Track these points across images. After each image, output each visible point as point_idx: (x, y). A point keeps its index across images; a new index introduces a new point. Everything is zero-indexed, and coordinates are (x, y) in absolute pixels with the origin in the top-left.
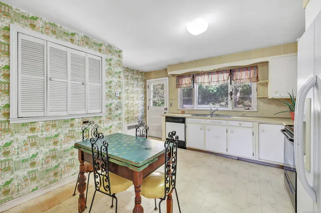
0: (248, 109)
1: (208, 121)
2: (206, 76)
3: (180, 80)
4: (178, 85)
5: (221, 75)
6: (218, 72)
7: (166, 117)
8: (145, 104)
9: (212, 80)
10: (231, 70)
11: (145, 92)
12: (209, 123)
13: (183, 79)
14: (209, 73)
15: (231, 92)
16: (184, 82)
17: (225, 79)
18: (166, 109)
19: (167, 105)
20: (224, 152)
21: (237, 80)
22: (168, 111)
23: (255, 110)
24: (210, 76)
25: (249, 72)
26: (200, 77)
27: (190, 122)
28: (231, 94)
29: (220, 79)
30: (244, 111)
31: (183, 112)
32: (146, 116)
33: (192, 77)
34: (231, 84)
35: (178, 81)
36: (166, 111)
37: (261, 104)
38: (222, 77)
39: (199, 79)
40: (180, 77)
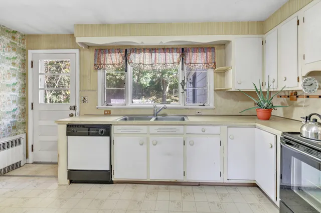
0: (204, 105)
1: (154, 129)
2: (147, 55)
3: (102, 56)
4: (98, 66)
5: (169, 55)
6: (165, 49)
7: (69, 126)
8: (24, 100)
9: (157, 62)
10: (183, 49)
11: (24, 75)
12: (156, 132)
13: (108, 56)
14: (152, 50)
15: (183, 81)
16: (109, 61)
17: (175, 61)
18: (74, 108)
19: (75, 101)
20: (180, 178)
21: (191, 64)
22: (78, 111)
23: (212, 106)
24: (153, 54)
25: (205, 55)
26: (137, 55)
27: (120, 132)
28: (183, 84)
29: (168, 61)
30: (198, 109)
31: (108, 113)
32: (25, 123)
33: (123, 54)
34: (183, 69)
35: (97, 57)
36: (73, 112)
37: (219, 98)
38: (171, 59)
39: (136, 58)
40: (101, 50)
